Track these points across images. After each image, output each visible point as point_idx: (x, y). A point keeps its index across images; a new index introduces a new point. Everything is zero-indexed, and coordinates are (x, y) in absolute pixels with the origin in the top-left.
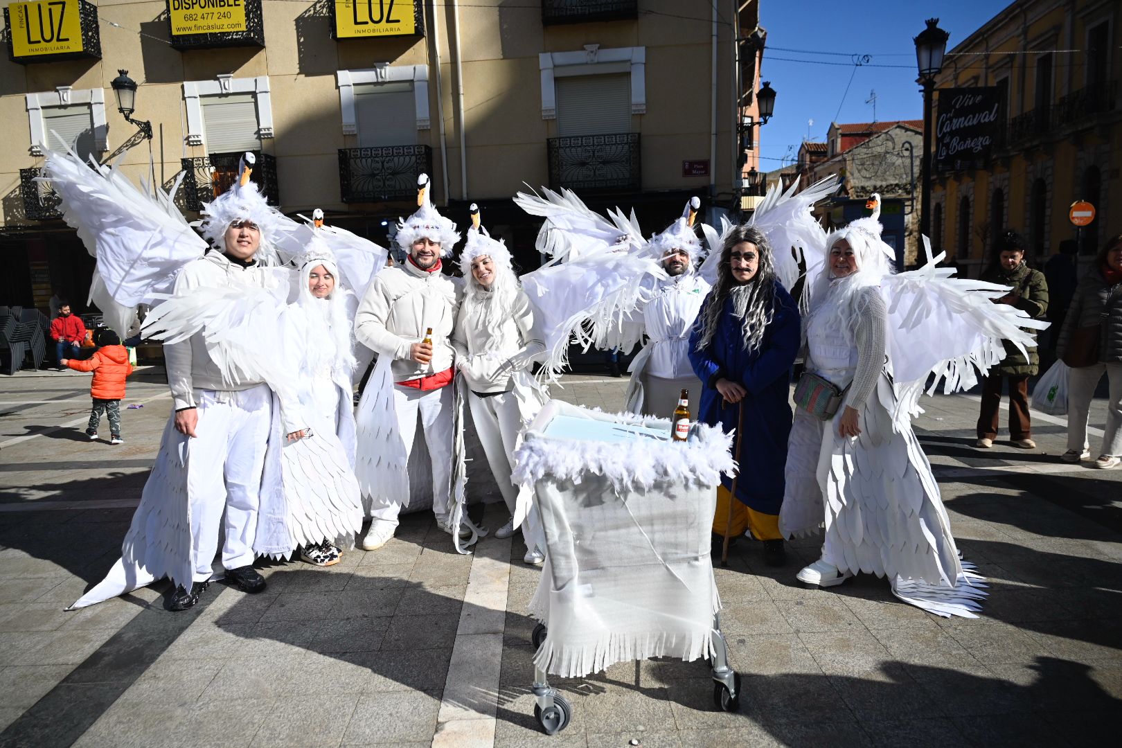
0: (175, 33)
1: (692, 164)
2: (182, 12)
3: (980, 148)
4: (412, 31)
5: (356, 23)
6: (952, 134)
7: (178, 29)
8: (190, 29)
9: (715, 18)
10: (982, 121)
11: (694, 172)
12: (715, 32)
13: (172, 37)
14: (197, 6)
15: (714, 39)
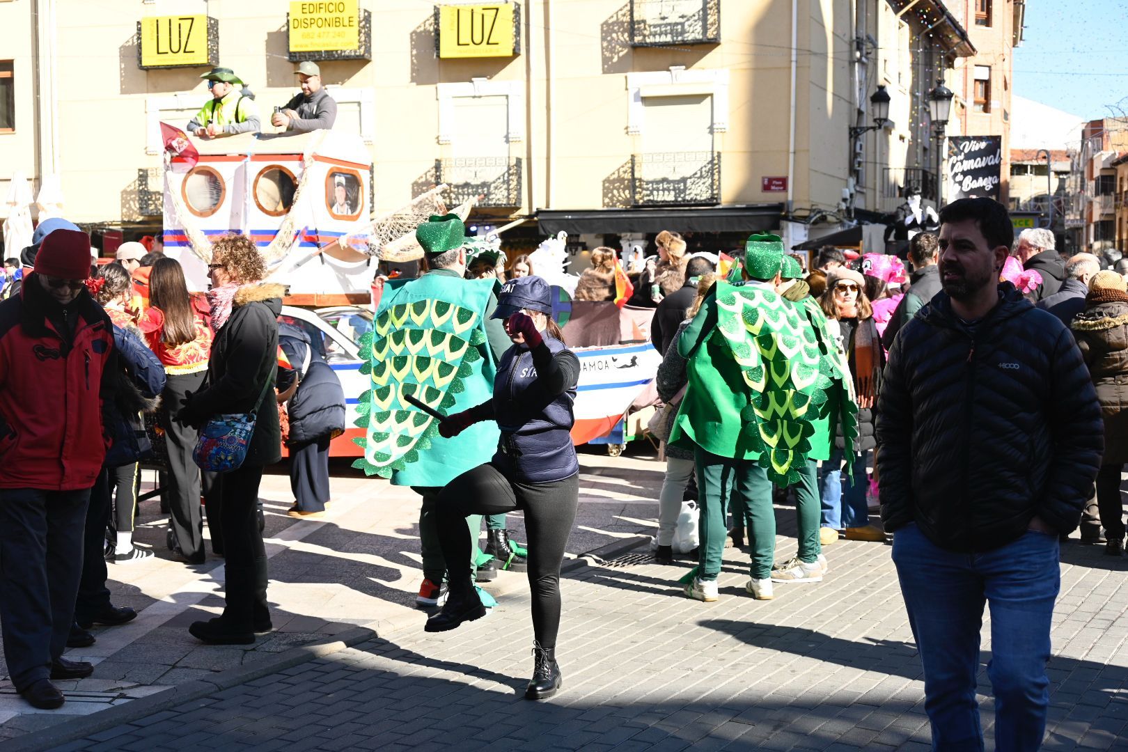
0: (292, 49)
1: (771, 180)
2: (300, 31)
3: (991, 187)
4: (510, 53)
5: (459, 44)
6: (965, 174)
7: (296, 46)
8: (307, 46)
9: (794, 45)
10: (989, 164)
11: (773, 188)
12: (794, 58)
13: (290, 53)
14: (314, 26)
15: (794, 65)
